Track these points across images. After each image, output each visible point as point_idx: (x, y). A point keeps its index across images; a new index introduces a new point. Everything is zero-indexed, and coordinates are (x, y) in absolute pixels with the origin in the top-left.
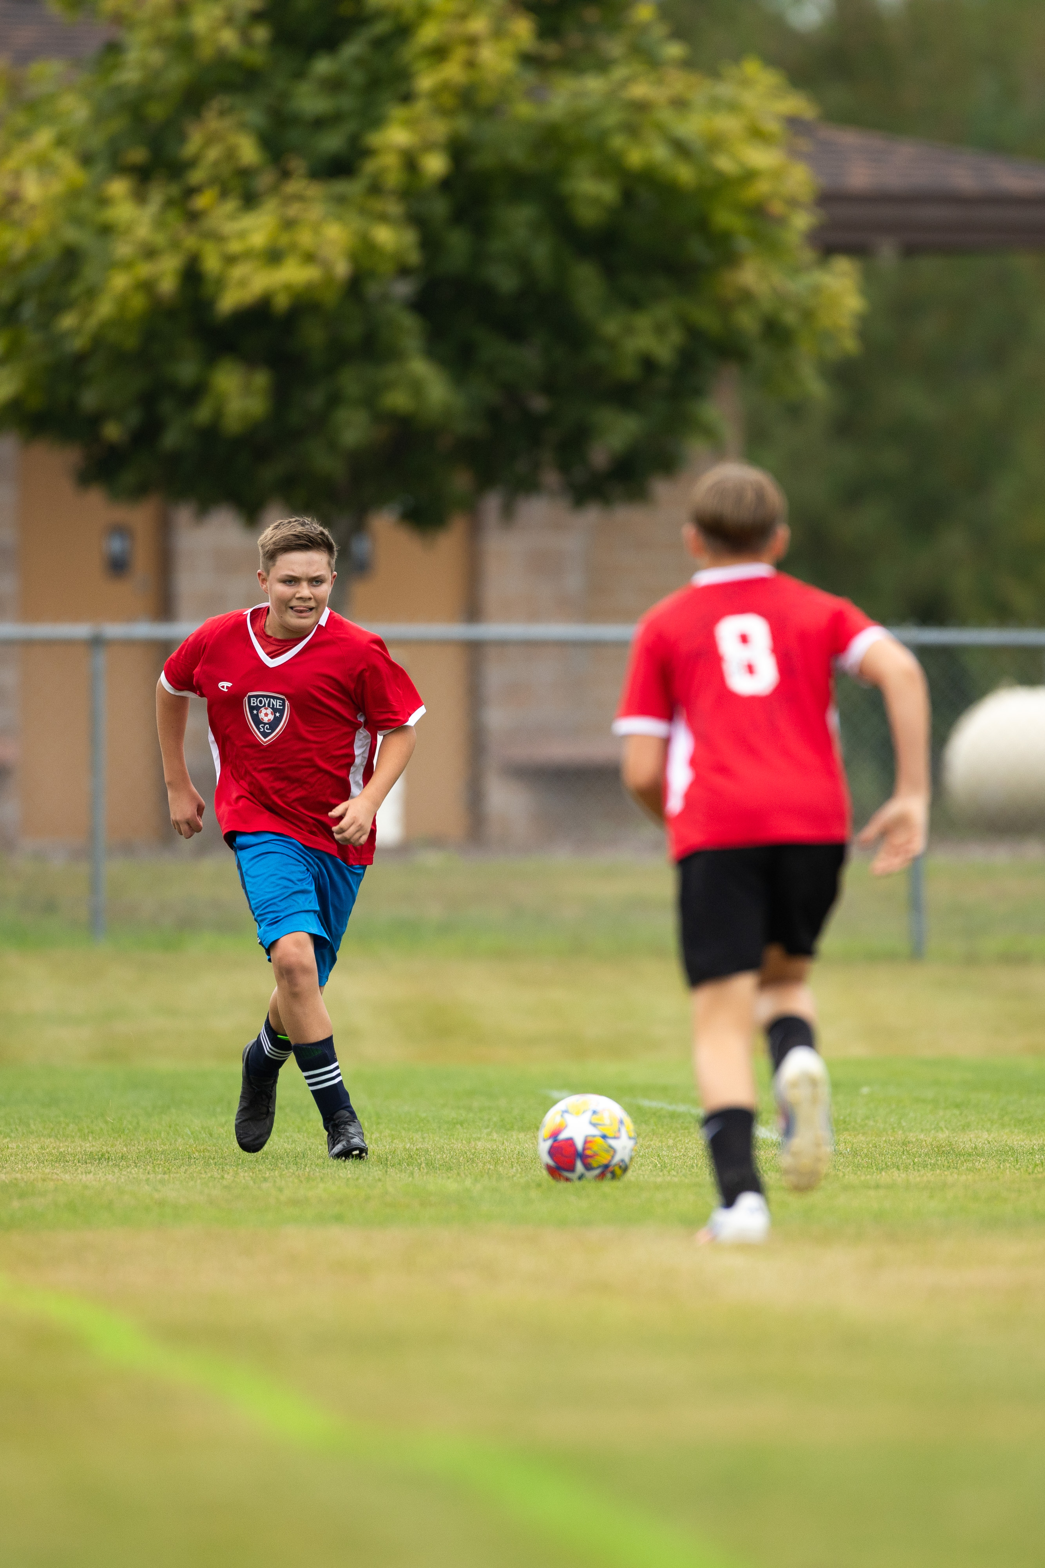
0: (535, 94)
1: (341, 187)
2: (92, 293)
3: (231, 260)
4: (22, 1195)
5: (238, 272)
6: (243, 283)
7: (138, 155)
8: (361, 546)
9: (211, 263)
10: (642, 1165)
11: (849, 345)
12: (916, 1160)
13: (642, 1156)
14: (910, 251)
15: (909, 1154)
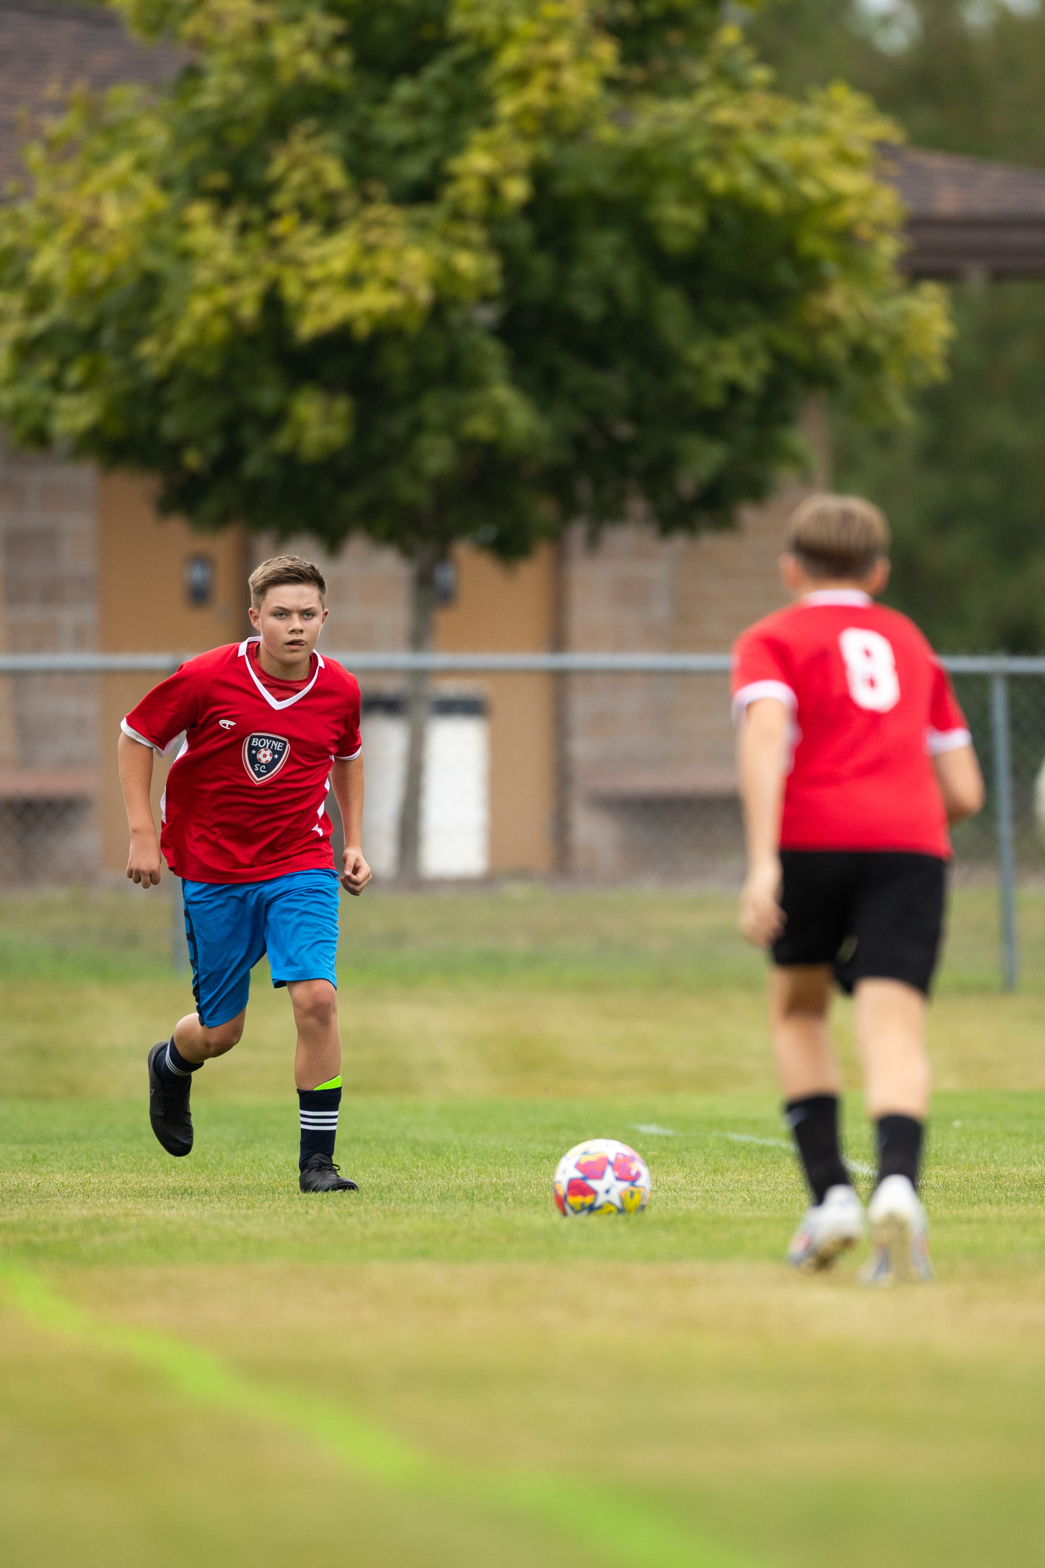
0: (620, 118)
1: (422, 212)
2: (172, 319)
3: (311, 286)
4: (104, 1231)
5: (318, 297)
6: (323, 309)
7: (219, 180)
8: (444, 575)
9: (292, 290)
10: (731, 1199)
11: (938, 371)
12: (1009, 1194)
13: (732, 1191)
14: (998, 276)
15: (1001, 1188)
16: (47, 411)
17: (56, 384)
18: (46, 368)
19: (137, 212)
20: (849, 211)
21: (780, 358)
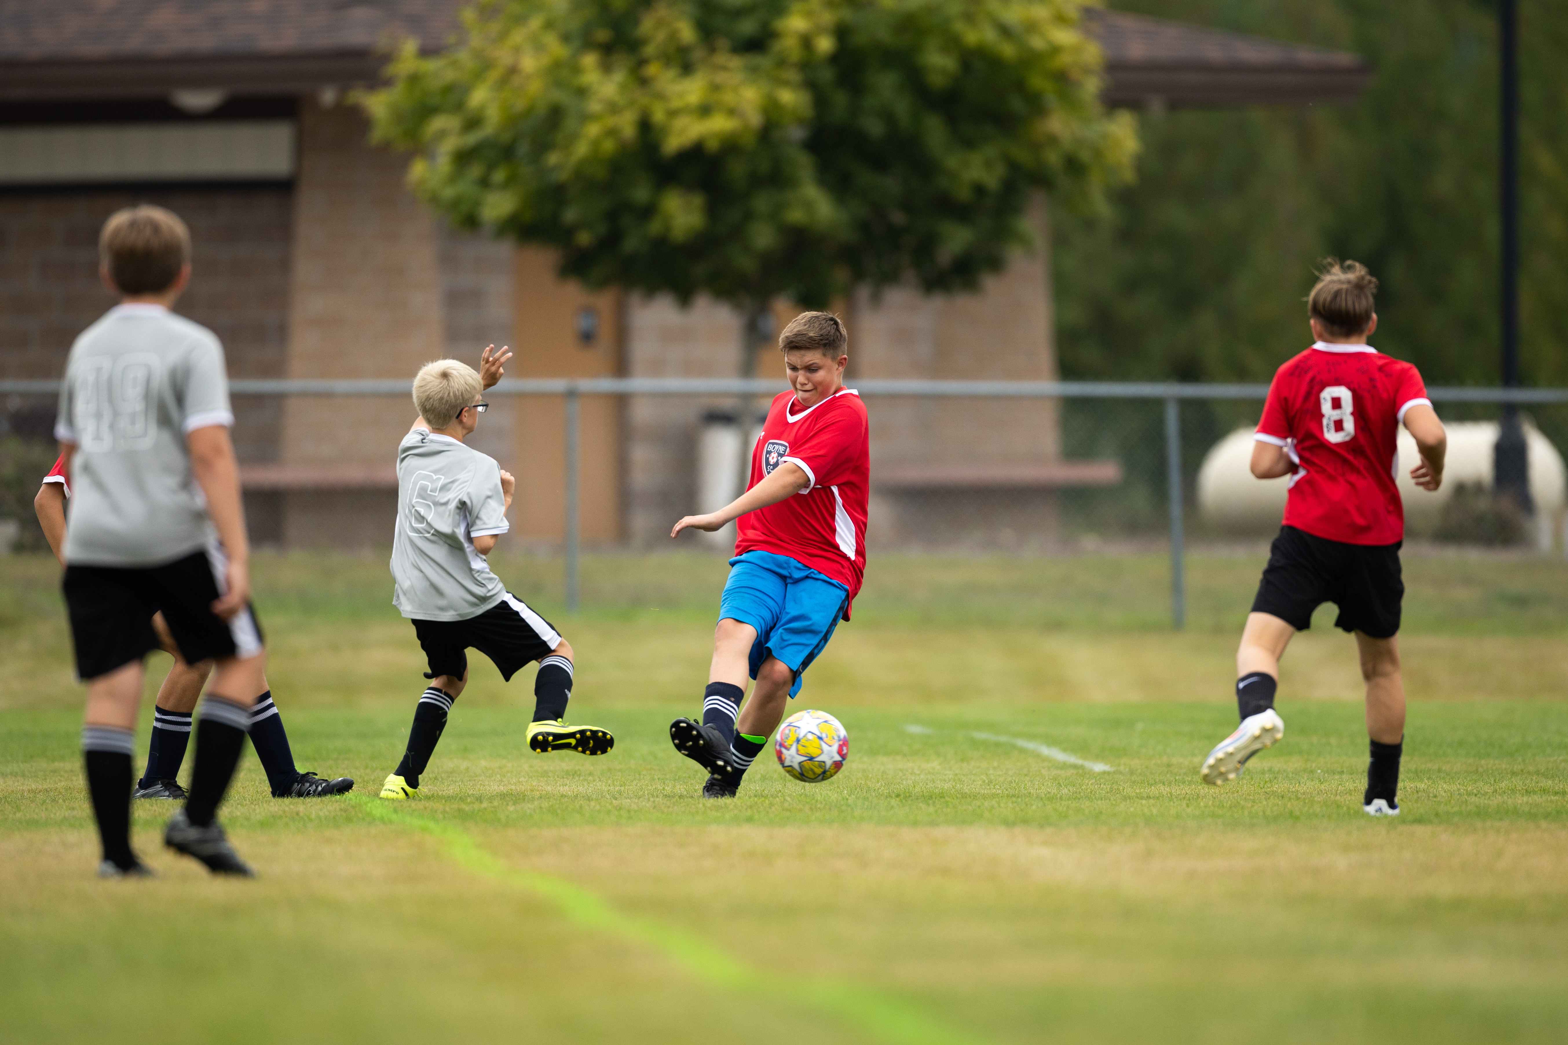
2: (574, 137)
3: (673, 114)
4: (516, 802)
5: (678, 123)
6: (682, 131)
7: (603, 35)
8: (768, 324)
9: (658, 116)
10: (974, 781)
11: (1129, 176)
12: (1177, 778)
13: (975, 775)
14: (1174, 106)
15: (1171, 773)
16: (477, 204)
17: (484, 183)
18: (475, 171)
19: (545, 60)
20: (1064, 60)
21: (1013, 166)
